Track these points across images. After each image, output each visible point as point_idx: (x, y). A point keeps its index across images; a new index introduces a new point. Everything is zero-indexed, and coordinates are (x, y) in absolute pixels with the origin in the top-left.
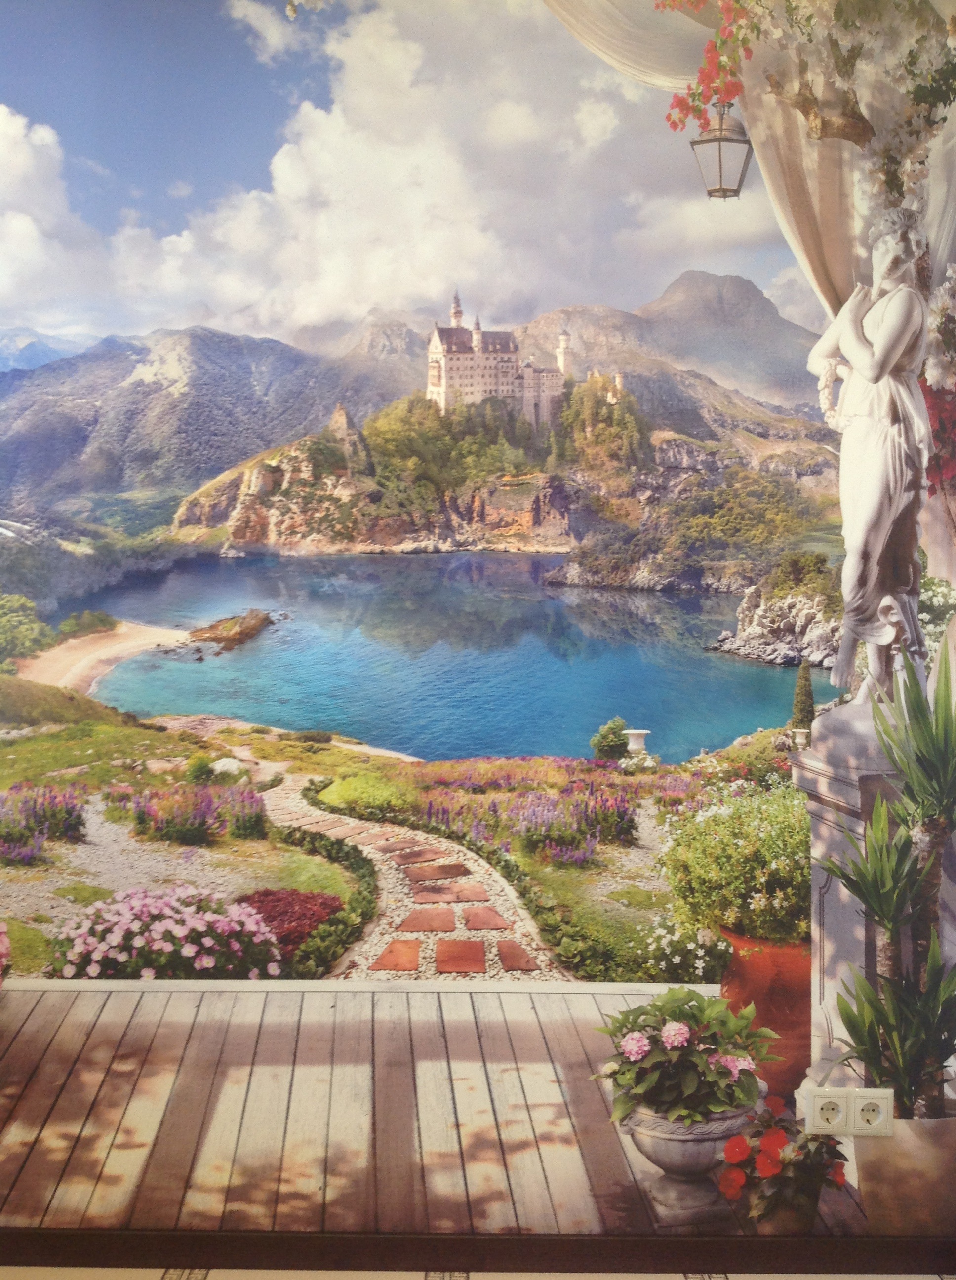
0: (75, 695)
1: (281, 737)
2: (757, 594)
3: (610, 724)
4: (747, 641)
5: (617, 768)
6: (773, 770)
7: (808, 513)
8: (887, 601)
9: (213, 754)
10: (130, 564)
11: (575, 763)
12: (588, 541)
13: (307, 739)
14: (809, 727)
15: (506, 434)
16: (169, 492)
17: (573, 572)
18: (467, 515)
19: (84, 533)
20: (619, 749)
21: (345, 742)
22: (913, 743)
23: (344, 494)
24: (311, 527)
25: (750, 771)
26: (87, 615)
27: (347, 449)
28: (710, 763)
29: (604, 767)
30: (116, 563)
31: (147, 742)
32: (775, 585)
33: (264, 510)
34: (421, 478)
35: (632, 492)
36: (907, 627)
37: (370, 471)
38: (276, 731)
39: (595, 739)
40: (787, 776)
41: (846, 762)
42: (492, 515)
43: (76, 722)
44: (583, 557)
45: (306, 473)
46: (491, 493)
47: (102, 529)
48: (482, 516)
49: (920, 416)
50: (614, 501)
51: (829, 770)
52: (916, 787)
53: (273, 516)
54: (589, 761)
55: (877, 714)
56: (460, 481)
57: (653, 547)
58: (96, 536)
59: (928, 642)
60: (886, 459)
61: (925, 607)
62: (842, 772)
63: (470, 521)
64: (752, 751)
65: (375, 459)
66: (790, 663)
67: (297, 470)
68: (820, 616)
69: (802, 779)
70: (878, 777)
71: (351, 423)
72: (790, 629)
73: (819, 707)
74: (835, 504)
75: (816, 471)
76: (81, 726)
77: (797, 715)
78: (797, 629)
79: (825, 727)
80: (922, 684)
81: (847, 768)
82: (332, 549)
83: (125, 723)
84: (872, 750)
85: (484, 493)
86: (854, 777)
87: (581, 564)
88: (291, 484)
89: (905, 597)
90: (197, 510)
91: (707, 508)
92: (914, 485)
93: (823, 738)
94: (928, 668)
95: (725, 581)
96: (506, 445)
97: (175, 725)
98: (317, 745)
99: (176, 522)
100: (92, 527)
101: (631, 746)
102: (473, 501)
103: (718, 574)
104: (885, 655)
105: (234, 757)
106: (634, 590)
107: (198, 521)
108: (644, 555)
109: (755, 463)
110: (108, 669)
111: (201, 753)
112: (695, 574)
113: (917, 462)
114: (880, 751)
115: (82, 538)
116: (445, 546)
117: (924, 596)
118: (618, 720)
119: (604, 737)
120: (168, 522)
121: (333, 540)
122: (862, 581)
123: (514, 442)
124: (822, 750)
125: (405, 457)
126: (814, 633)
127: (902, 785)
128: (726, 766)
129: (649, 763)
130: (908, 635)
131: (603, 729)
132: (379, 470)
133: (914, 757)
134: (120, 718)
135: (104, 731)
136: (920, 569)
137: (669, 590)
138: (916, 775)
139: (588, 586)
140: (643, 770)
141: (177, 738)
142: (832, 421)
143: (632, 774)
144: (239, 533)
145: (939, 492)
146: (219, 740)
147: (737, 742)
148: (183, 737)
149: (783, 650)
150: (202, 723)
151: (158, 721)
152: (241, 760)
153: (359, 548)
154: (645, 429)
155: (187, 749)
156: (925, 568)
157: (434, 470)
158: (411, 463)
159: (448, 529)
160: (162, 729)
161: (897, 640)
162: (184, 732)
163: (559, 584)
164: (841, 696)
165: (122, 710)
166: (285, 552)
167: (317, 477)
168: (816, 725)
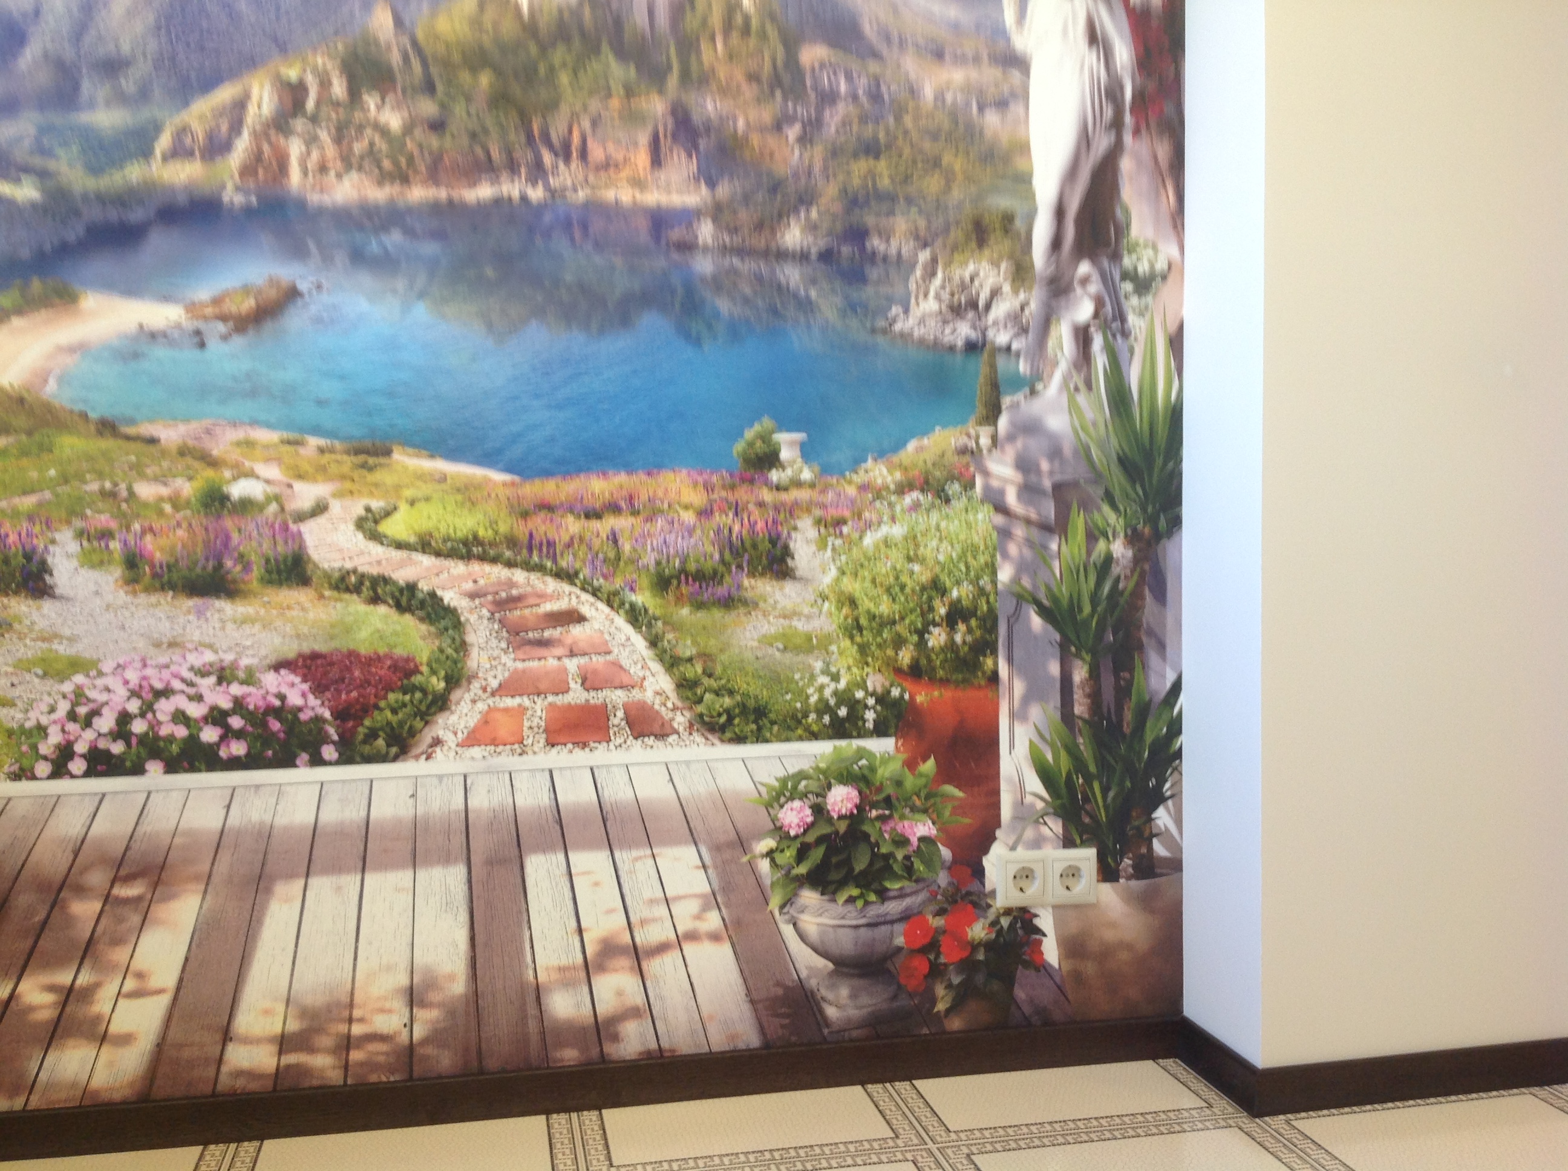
0: (26, 395)
1: (322, 450)
2: (934, 261)
3: (757, 427)
4: (922, 321)
5: (767, 483)
6: (952, 478)
7: (992, 156)
8: (1084, 268)
9: (227, 474)
10: (94, 214)
11: (714, 478)
12: (724, 190)
13: (357, 452)
14: (995, 424)
15: (611, 44)
16: (146, 114)
17: (706, 232)
18: (564, 152)
19: (26, 169)
20: (769, 459)
21: (409, 455)
22: (1114, 441)
23: (394, 120)
24: (348, 162)
25: (927, 482)
26: (36, 285)
27: (395, 58)
28: (879, 473)
29: (752, 481)
30: (77, 213)
31: (133, 458)
32: (955, 248)
33: (282, 140)
34: (500, 99)
35: (778, 126)
36: (1107, 299)
37: (429, 87)
38: (314, 441)
39: (739, 447)
40: (969, 485)
41: (1038, 466)
42: (596, 153)
43: (29, 433)
44: (717, 212)
45: (339, 89)
46: (595, 123)
47: (52, 165)
48: (584, 154)
49: (1121, 37)
50: (755, 140)
51: (1017, 477)
52: (1117, 494)
53: (295, 148)
54: (731, 475)
55: (1073, 406)
56: (552, 105)
57: (806, 199)
58: (43, 175)
59: (1132, 319)
60: (1083, 92)
61: (1127, 275)
62: (1033, 478)
63: (567, 159)
64: (929, 456)
65: (434, 71)
66: (972, 347)
67: (325, 84)
68: (1007, 288)
69: (987, 488)
70: (1074, 484)
71: (398, 22)
72: (973, 304)
73: (1006, 401)
74: (1024, 148)
75: (1002, 104)
76: (37, 437)
77: (980, 410)
78: (981, 303)
79: (1013, 424)
80: (1124, 369)
81: (1038, 472)
82: (379, 194)
83: (100, 433)
84: (1067, 450)
85: (586, 124)
86: (1047, 484)
87: (715, 220)
88: (318, 104)
89: (1105, 263)
90: (188, 141)
91: (871, 149)
92: (1117, 124)
93: (1011, 438)
94: (1131, 351)
95: (894, 244)
96: (611, 59)
97: (170, 435)
98: (371, 461)
99: (158, 152)
100: (37, 161)
101: (785, 454)
102: (570, 132)
103: (886, 235)
104: (1083, 336)
105: (258, 477)
106: (782, 255)
107: (190, 154)
108: (796, 210)
109: (928, 92)
110: (68, 360)
111: (210, 473)
112: (858, 235)
113: (1119, 95)
114: (1076, 452)
115: (23, 177)
116: (536, 194)
117: (1127, 261)
118: (767, 423)
119: (751, 444)
120: (146, 153)
121: (380, 183)
122: (1056, 244)
123: (622, 53)
124: (1010, 453)
125: (474, 70)
126: (1000, 310)
127: (1101, 492)
128: (898, 475)
129: (807, 475)
130: (1109, 308)
131: (749, 434)
132: (440, 88)
133: (1115, 458)
134: (92, 428)
135: (70, 444)
136: (1122, 230)
137: (827, 256)
138: (1117, 479)
139: (724, 250)
140: (798, 484)
141: (174, 451)
142: (1020, 42)
143: (786, 489)
144: (248, 170)
145: (1144, 132)
146: (235, 455)
147: (912, 446)
148: (184, 451)
149: (963, 331)
150: (208, 432)
151: (147, 429)
152: (268, 482)
153: (418, 193)
154: (791, 44)
155: (188, 467)
156: (1128, 225)
157: (516, 90)
158: (485, 80)
159: (538, 172)
160: (153, 441)
161: (1096, 315)
162: (185, 444)
163: (687, 247)
164: (1031, 386)
165: (93, 415)
166: (314, 198)
167: (354, 94)
168: (1003, 422)
